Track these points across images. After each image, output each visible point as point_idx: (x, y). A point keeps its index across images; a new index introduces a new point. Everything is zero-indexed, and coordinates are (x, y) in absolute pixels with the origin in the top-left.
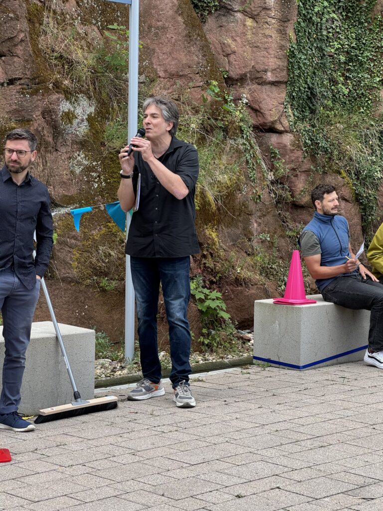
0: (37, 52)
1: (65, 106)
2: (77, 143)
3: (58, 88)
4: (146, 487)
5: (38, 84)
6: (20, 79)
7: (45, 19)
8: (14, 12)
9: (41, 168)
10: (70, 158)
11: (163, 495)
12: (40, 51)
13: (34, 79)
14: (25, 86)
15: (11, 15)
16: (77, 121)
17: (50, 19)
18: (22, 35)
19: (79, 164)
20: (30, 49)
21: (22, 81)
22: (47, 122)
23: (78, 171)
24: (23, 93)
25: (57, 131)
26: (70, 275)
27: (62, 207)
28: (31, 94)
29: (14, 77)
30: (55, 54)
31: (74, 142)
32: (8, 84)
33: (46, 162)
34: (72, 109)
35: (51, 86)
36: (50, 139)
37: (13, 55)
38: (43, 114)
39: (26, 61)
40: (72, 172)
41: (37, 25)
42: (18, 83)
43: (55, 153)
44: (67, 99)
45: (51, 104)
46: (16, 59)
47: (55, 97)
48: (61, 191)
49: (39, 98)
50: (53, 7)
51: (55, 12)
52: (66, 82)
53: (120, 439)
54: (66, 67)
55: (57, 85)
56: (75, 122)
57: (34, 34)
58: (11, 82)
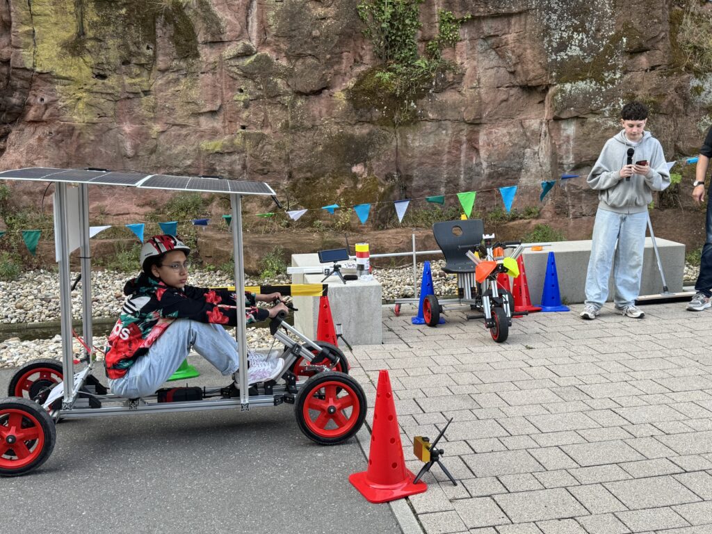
0: (674, 45)
1: (695, 83)
2: (704, 109)
3: (689, 69)
4: (688, 355)
5: (674, 68)
6: (659, 66)
7: (684, 20)
8: (658, 18)
9: (672, 129)
10: (698, 120)
11: (697, 361)
12: (677, 44)
13: (671, 64)
14: (663, 71)
15: (656, 20)
16: (704, 93)
17: (688, 20)
18: (663, 34)
19: (705, 124)
20: (669, 43)
21: (661, 67)
22: (680, 96)
23: (703, 129)
24: (661, 76)
25: (686, 101)
26: (691, 206)
27: (689, 156)
28: (667, 76)
29: (655, 64)
30: (690, 45)
31: (702, 108)
32: (651, 70)
33: (677, 124)
34: (701, 84)
35: (683, 69)
36: (681, 107)
37: (655, 48)
38: (676, 89)
39: (666, 52)
40: (699, 131)
41: (677, 25)
42: (658, 68)
43: (685, 117)
44: (697, 77)
45: (682, 82)
46: (658, 52)
47: (686, 76)
48: (690, 145)
49: (674, 78)
50: (691, 10)
51: (693, 14)
52: (697, 65)
53: (687, 321)
54: (698, 54)
55: (689, 68)
56: (703, 94)
57: (673, 32)
58: (653, 68)
